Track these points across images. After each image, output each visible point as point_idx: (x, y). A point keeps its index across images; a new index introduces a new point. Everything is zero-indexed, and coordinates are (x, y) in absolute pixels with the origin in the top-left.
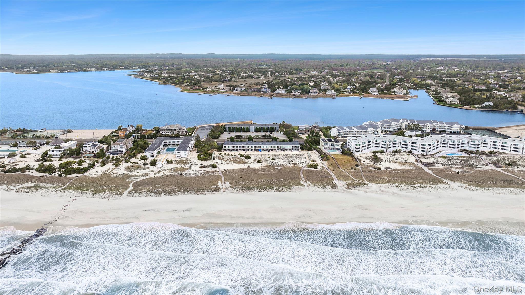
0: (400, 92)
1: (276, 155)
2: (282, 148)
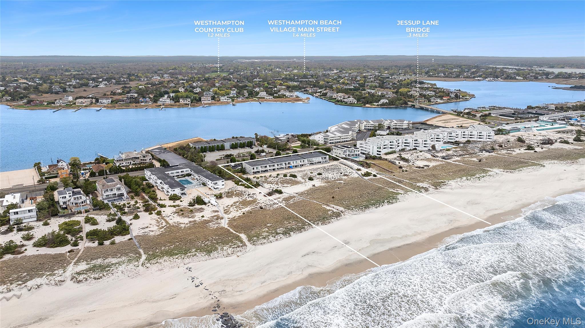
0: (291, 95)
1: (315, 170)
2: (312, 162)
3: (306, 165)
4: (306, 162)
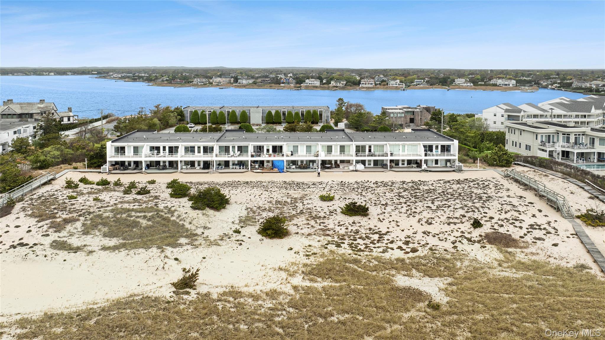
0: (506, 83)
1: (362, 187)
2: (379, 156)
3: (352, 168)
4: (351, 153)
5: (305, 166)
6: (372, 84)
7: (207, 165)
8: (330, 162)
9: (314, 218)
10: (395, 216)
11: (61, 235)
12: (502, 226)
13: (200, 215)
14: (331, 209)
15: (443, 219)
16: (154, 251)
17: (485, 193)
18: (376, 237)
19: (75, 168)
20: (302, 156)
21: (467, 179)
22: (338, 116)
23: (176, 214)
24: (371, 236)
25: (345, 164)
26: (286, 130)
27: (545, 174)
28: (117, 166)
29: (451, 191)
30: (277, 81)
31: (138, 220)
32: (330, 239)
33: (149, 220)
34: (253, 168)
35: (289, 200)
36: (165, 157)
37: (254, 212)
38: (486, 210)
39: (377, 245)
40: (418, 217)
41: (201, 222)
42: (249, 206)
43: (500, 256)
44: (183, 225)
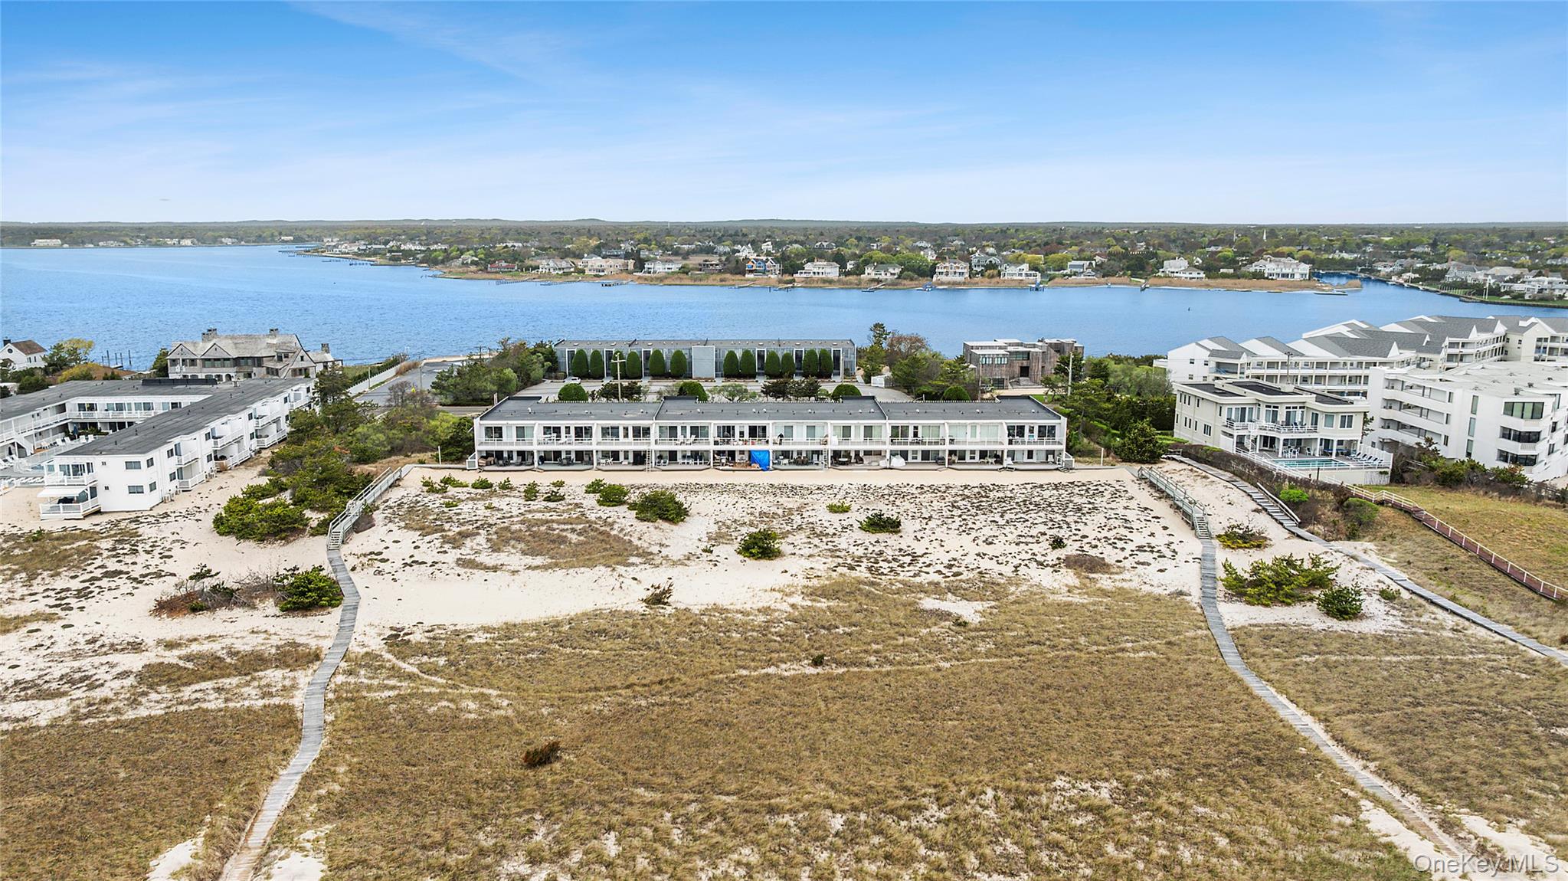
1: (898, 493)
2: (930, 443)
3: (883, 463)
4: (883, 439)
5: (804, 460)
6: (961, 274)
7: (640, 458)
8: (847, 454)
9: (818, 536)
10: (940, 533)
11: (463, 551)
12: (1096, 546)
13: (652, 529)
14: (845, 523)
15: (1012, 537)
16: (601, 570)
17: (1090, 503)
18: (908, 559)
19: (422, 462)
20: (800, 443)
21: (1072, 483)
22: (871, 360)
23: (616, 526)
24: (900, 558)
25: (873, 458)
26: (767, 391)
27: (1204, 474)
28: (490, 459)
29: (1037, 499)
30: (736, 268)
31: (564, 534)
32: (840, 561)
33: (580, 534)
34: (717, 463)
35: (780, 512)
36: (568, 445)
37: (728, 527)
38: (1079, 526)
39: (907, 569)
40: (974, 534)
41: (654, 538)
42: (718, 519)
43: (1077, 582)
44: (630, 541)
